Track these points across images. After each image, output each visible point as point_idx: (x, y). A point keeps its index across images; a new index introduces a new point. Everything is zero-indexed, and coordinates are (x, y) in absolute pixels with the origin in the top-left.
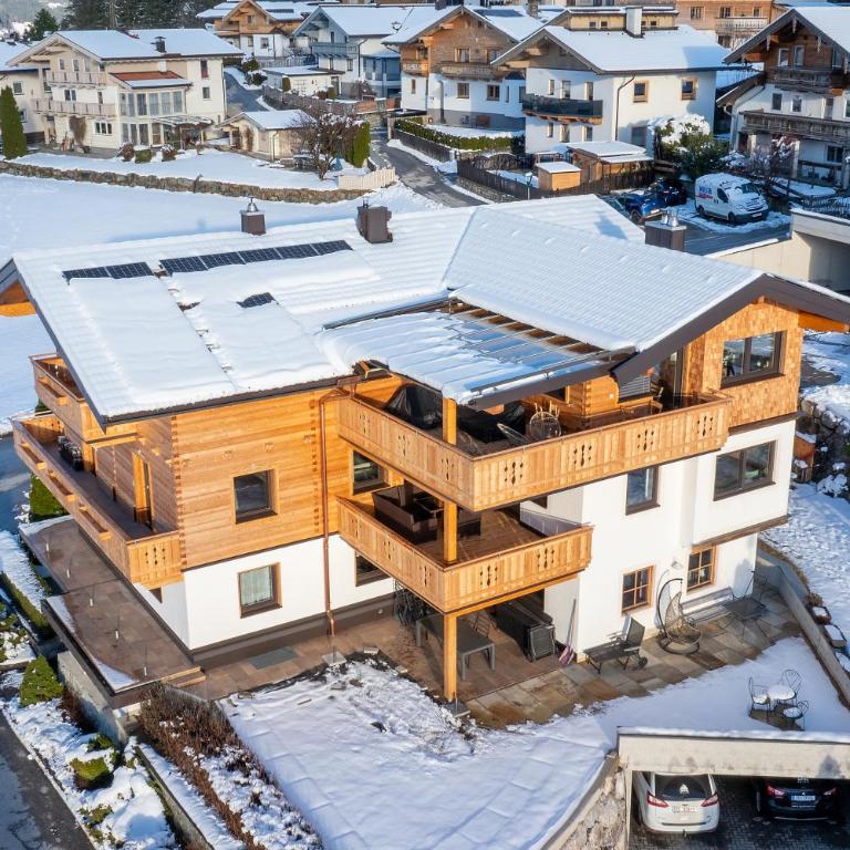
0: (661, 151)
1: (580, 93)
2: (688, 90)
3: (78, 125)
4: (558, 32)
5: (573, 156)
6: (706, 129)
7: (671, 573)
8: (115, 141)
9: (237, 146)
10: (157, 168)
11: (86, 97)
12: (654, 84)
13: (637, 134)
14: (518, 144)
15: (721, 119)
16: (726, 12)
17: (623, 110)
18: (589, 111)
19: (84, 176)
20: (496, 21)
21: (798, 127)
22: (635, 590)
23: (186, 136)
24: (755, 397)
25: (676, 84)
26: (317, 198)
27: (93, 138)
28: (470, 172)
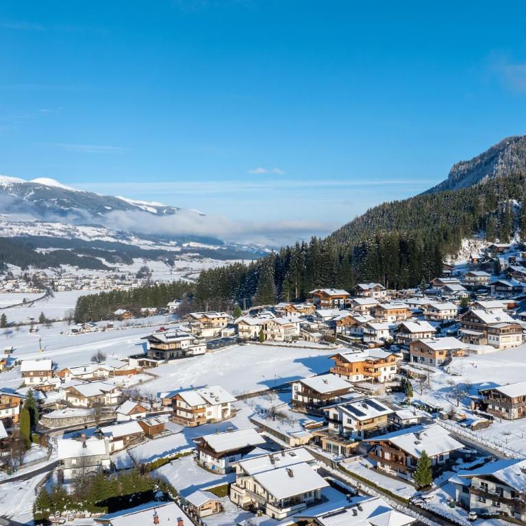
0: (386, 342)
1: (373, 333)
2: (390, 332)
3: (273, 336)
4: (369, 323)
5: (372, 342)
6: (392, 338)
7: (387, 377)
8: (282, 339)
9: (306, 340)
10: (293, 344)
11: (276, 331)
12: (384, 331)
13: (382, 339)
14: (362, 340)
15: (395, 337)
16: (397, 312)
17: (380, 335)
18: (375, 335)
19: (280, 346)
20: (356, 318)
21: (404, 338)
22: (385, 378)
23: (295, 338)
24: (393, 363)
25: (388, 331)
26: (329, 349)
27: (276, 338)
28: (355, 345)
